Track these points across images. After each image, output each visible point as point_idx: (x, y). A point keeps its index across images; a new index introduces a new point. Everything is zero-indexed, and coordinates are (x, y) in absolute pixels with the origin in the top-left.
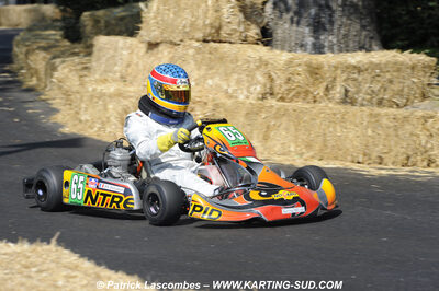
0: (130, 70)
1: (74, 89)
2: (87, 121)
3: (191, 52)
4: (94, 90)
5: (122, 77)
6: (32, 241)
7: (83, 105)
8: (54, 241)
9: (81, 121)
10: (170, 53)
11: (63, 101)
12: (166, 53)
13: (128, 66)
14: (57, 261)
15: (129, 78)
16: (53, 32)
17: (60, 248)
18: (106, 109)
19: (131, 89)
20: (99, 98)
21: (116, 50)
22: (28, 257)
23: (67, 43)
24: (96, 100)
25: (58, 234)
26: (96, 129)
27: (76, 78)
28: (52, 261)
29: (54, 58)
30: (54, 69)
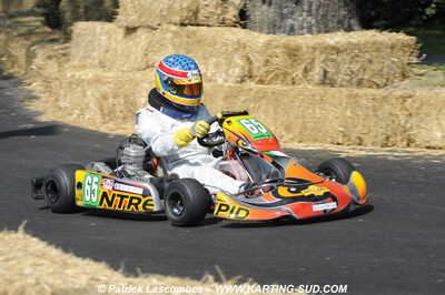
0: (108, 56)
1: (53, 76)
2: (66, 107)
3: (169, 36)
4: (73, 76)
5: (100, 63)
7: (62, 92)
9: (60, 108)
10: (147, 37)
11: (43, 88)
12: (144, 37)
13: (107, 51)
15: (108, 64)
16: (34, 18)
18: (85, 96)
19: (110, 74)
20: (78, 85)
21: (94, 36)
23: (48, 29)
24: (74, 86)
26: (75, 116)
27: (56, 65)
29: (33, 45)
30: (34, 56)
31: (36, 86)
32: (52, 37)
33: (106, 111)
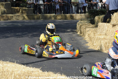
7: (95, 41)
9: (94, 46)
11: (89, 40)
15: (107, 34)
18: (101, 43)
20: (99, 40)
21: (104, 26)
24: (98, 40)
26: (98, 48)
27: (93, 34)
33: (106, 47)
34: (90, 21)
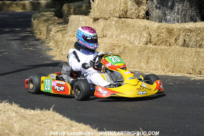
1: (60, 40)
2: (66, 54)
3: (113, 22)
4: (69, 40)
6: (41, 109)
7: (64, 47)
8: (51, 109)
9: (63, 54)
10: (104, 23)
11: (55, 45)
12: (102, 23)
14: (53, 118)
16: (50, 13)
17: (54, 112)
21: (79, 22)
22: (40, 116)
23: (56, 18)
24: (70, 45)
25: (53, 106)
27: (61, 35)
28: (51, 118)
29: (50, 24)
30: (51, 30)
31: (51, 44)
32: (59, 22)
34: (54, 13)
